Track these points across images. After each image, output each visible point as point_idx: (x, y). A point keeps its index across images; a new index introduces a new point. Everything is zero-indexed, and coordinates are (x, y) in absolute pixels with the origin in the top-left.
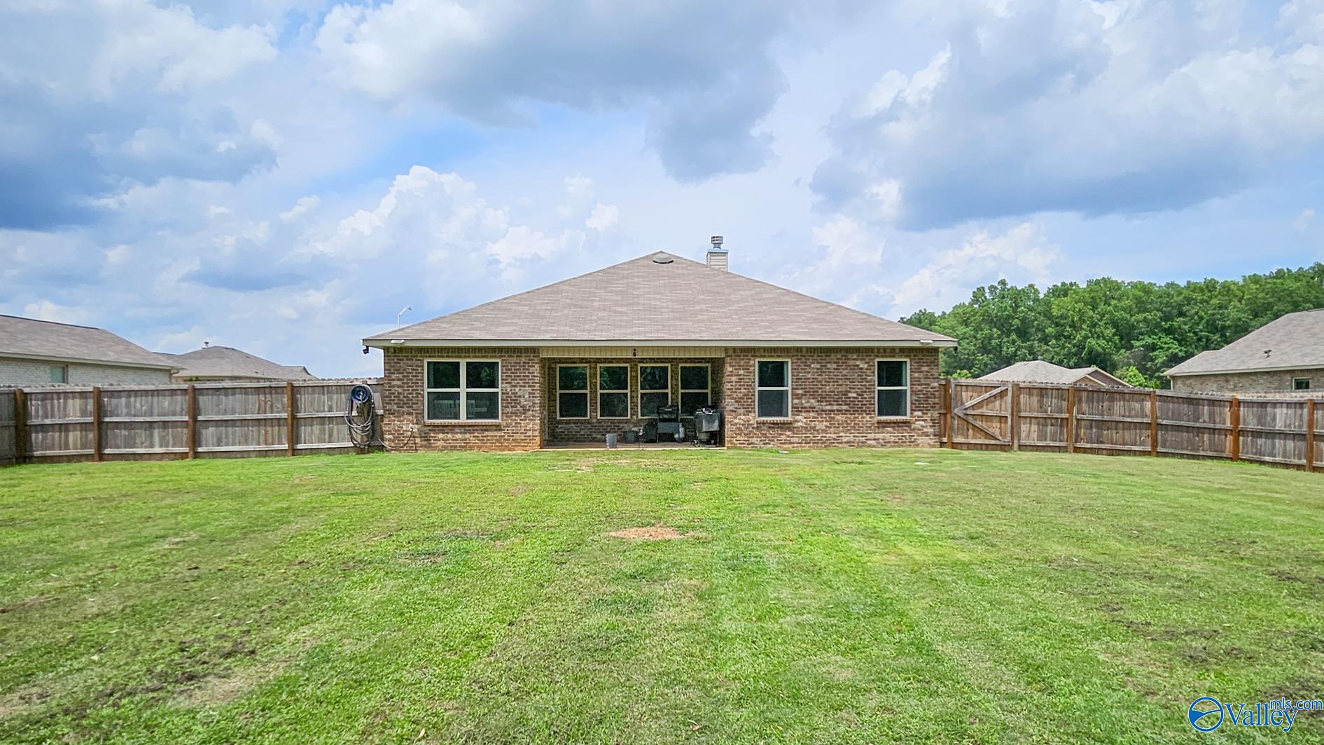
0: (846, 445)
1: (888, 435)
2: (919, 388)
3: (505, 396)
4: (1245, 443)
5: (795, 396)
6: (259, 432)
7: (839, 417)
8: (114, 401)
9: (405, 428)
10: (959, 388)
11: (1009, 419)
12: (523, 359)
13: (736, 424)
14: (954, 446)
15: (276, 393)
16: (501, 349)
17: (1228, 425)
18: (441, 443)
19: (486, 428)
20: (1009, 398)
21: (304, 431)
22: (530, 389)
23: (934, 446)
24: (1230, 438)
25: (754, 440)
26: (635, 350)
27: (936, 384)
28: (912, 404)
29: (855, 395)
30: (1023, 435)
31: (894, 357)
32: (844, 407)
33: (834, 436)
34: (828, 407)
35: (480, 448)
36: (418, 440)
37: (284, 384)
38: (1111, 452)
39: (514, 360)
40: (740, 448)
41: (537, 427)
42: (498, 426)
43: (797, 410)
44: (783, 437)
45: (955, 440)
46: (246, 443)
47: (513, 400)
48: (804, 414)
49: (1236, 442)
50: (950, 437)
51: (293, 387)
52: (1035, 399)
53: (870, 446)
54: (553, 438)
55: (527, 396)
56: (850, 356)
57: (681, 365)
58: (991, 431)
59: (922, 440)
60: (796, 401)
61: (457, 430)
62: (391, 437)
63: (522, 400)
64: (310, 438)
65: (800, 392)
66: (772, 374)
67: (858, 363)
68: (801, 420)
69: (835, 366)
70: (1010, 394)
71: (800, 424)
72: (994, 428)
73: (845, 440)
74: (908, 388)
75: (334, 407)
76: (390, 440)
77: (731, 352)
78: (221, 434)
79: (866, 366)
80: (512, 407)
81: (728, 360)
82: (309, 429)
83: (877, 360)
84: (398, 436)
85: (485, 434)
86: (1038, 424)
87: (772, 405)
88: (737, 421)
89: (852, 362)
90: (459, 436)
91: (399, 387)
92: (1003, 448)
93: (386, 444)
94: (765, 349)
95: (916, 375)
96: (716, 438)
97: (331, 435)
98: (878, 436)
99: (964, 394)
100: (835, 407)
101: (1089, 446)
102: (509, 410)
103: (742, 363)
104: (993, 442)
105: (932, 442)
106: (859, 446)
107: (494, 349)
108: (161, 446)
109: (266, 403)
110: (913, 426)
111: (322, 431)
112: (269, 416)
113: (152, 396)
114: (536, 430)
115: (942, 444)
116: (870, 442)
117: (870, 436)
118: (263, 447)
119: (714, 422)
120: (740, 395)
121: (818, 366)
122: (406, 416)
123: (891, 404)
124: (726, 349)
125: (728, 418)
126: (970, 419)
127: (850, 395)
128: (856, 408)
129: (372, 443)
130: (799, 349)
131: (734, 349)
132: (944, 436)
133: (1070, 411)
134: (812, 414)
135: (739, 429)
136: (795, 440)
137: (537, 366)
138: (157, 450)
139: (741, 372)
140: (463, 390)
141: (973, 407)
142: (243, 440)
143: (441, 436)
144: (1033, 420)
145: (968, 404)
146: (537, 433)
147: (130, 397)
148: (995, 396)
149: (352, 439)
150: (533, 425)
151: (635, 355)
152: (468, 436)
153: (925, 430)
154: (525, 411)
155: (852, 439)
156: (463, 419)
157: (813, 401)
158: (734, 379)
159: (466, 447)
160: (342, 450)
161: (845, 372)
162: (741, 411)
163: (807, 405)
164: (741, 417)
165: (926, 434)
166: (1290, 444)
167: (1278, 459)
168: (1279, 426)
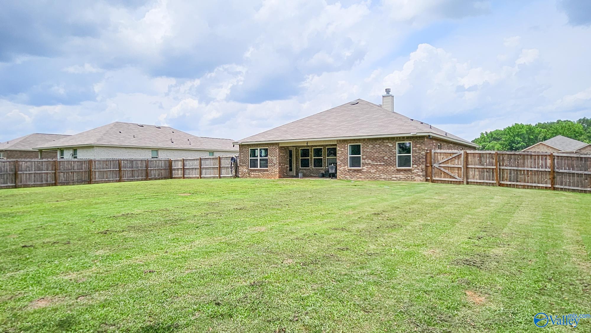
0: (383, 180)
1: (401, 175)
2: (416, 154)
3: (270, 160)
5: (363, 159)
6: (213, 171)
7: (380, 168)
8: (186, 162)
9: (244, 171)
10: (436, 154)
11: (462, 169)
12: (274, 147)
13: (340, 170)
14: (433, 181)
15: (216, 160)
16: (268, 144)
18: (253, 175)
19: (264, 171)
20: (462, 159)
21: (222, 171)
22: (276, 158)
23: (422, 181)
25: (347, 177)
27: (424, 153)
28: (413, 162)
29: (387, 158)
30: (471, 177)
31: (404, 141)
32: (382, 163)
33: (378, 175)
34: (376, 163)
35: (262, 177)
36: (247, 174)
37: (218, 157)
39: (271, 147)
40: (342, 180)
41: (278, 171)
42: (267, 170)
43: (364, 165)
44: (358, 176)
45: (434, 178)
46: (211, 175)
47: (272, 161)
48: (366, 166)
50: (431, 177)
51: (220, 158)
52: (477, 159)
53: (394, 180)
55: (275, 160)
56: (385, 141)
57: (327, 147)
58: (452, 175)
59: (417, 178)
60: (363, 161)
61: (257, 171)
64: (223, 173)
65: (364, 157)
66: (356, 150)
67: (388, 144)
68: (365, 168)
69: (379, 146)
70: (462, 156)
71: (364, 170)
72: (455, 173)
73: (383, 177)
74: (411, 155)
75: (228, 164)
76: (240, 174)
77: (339, 142)
78: (206, 172)
79: (391, 145)
80: (271, 164)
81: (340, 145)
83: (397, 142)
84: (243, 173)
85: (264, 173)
86: (479, 171)
87: (355, 162)
88: (341, 169)
89: (385, 144)
90: (257, 173)
91: (243, 157)
92: (460, 183)
93: (239, 176)
94: (351, 140)
95: (414, 149)
96: (333, 176)
97: (227, 172)
98: (397, 176)
99: (439, 157)
100: (379, 163)
101: (509, 183)
103: (343, 146)
104: (455, 180)
105: (422, 179)
106: (389, 180)
107: (266, 144)
109: (214, 163)
110: (413, 172)
112: (215, 166)
113: (193, 161)
114: (277, 172)
115: (427, 180)
116: (393, 178)
117: (394, 176)
118: (214, 176)
119: (333, 169)
120: (342, 159)
121: (372, 146)
122: (244, 167)
123: (405, 162)
124: (337, 140)
125: (338, 168)
126: (442, 169)
127: (385, 158)
128: (388, 164)
129: (236, 175)
130: (364, 139)
131: (340, 140)
132: (428, 177)
133: (496, 165)
134: (369, 166)
135: (343, 172)
136: (363, 177)
137: (278, 149)
138: (194, 176)
139: (342, 149)
140: (259, 158)
141: (443, 163)
143: (253, 173)
144: (476, 170)
145: (441, 162)
146: (278, 173)
147: (189, 161)
148: (455, 157)
149: (232, 173)
152: (259, 173)
153: (418, 173)
154: (275, 165)
155: (385, 177)
156: (258, 168)
157: (370, 161)
158: (340, 152)
159: (259, 177)
160: (230, 177)
161: (383, 148)
162: (342, 165)
163: (368, 162)
164: (343, 168)
165: (419, 176)
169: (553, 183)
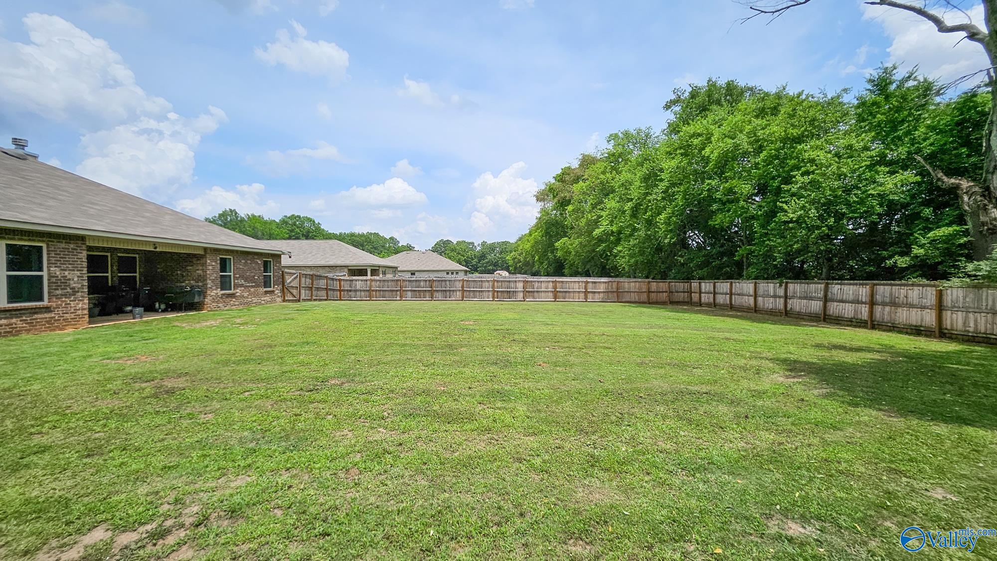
1: (268, 298)
2: (275, 274)
3: (54, 279)
4: (344, 294)
5: (235, 278)
7: (252, 290)
10: (285, 273)
11: (299, 288)
12: (72, 246)
13: (212, 296)
14: (286, 301)
16: (50, 235)
17: (338, 288)
19: (36, 311)
20: (298, 279)
22: (79, 273)
23: (281, 302)
24: (339, 293)
25: (220, 305)
26: (155, 245)
28: (274, 282)
29: (256, 278)
30: (302, 295)
31: (268, 258)
32: (254, 284)
33: (250, 300)
34: (248, 284)
38: (320, 300)
39: (64, 245)
40: (214, 311)
41: (85, 307)
42: (47, 308)
43: (237, 286)
44: (232, 302)
45: (286, 299)
47: (63, 283)
48: (239, 288)
49: (341, 294)
50: (284, 298)
52: (304, 279)
53: (263, 304)
55: (75, 279)
56: (254, 256)
58: (295, 294)
59: (278, 300)
60: (236, 281)
63: (72, 282)
65: (238, 276)
67: (258, 261)
68: (238, 292)
69: (250, 261)
70: (298, 277)
71: (238, 294)
72: (295, 292)
73: (254, 301)
74: (272, 274)
77: (209, 251)
79: (261, 263)
80: (62, 289)
81: (208, 255)
83: (263, 259)
85: (36, 316)
86: (305, 290)
87: (225, 283)
88: (212, 294)
89: (256, 260)
92: (296, 301)
95: (274, 268)
98: (265, 298)
99: (287, 276)
100: (251, 284)
101: (315, 298)
102: (59, 292)
103: (214, 258)
104: (295, 299)
105: (280, 300)
106: (257, 305)
107: (42, 234)
110: (274, 293)
114: (83, 309)
115: (283, 301)
116: (262, 302)
117: (262, 299)
120: (213, 278)
121: (244, 261)
123: (267, 282)
124: (206, 249)
125: (207, 292)
126: (289, 288)
128: (257, 285)
130: (237, 251)
131: (211, 249)
133: (312, 284)
134: (242, 288)
135: (213, 299)
136: (237, 303)
137: (84, 253)
139: (214, 264)
141: (289, 283)
144: (304, 288)
145: (288, 281)
146: (86, 312)
148: (295, 278)
150: (81, 303)
151: (156, 248)
153: (278, 294)
154: (75, 292)
155: (256, 301)
157: (242, 281)
158: (210, 268)
159: (13, 332)
161: (254, 265)
162: (214, 288)
163: (239, 283)
164: (214, 292)
165: (278, 297)
166: (363, 293)
167: (358, 299)
168: (358, 288)
169: (327, 297)
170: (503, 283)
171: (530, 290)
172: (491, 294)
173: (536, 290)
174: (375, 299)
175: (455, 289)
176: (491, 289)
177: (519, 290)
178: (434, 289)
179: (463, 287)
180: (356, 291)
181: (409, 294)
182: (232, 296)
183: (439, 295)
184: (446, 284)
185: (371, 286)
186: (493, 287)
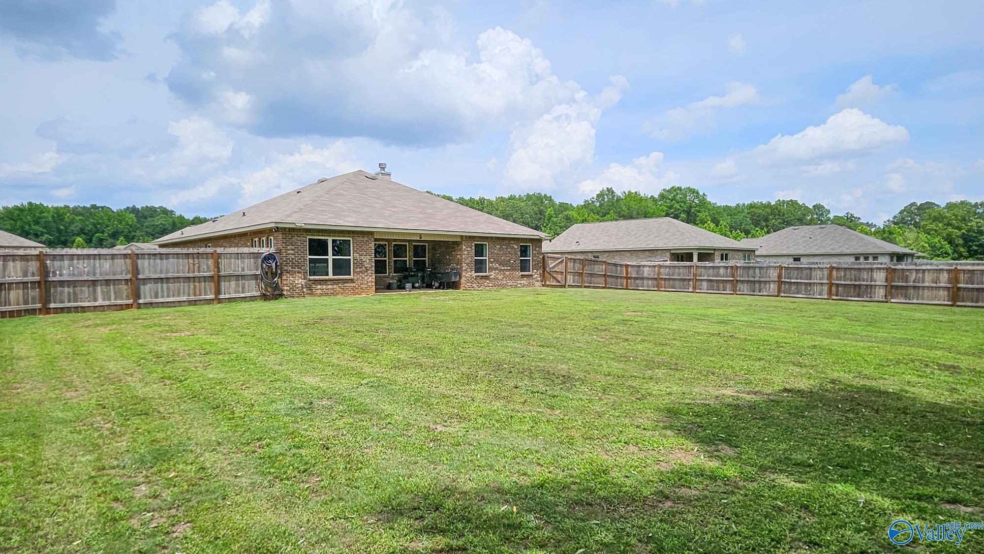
0: (509, 287)
1: (524, 281)
2: (535, 258)
3: (355, 261)
4: (631, 283)
5: (490, 262)
6: (189, 286)
7: (507, 273)
8: (57, 264)
9: (296, 282)
10: (548, 259)
11: (564, 273)
12: (366, 239)
13: (467, 277)
14: (547, 286)
15: (203, 258)
16: (353, 232)
17: (625, 275)
18: (319, 292)
19: (346, 281)
20: (564, 263)
21: (224, 285)
22: (369, 257)
23: (540, 287)
24: (625, 280)
25: (474, 285)
26: (416, 235)
27: (541, 257)
28: (532, 266)
29: (512, 262)
30: (568, 280)
31: (526, 243)
32: (509, 268)
33: (506, 282)
34: (503, 268)
35: (342, 293)
36: (305, 290)
37: (210, 251)
38: (595, 287)
39: (361, 239)
40: (468, 290)
41: (374, 280)
42: (352, 280)
43: (491, 269)
44: (486, 284)
45: (548, 283)
46: (179, 295)
47: (359, 264)
48: (493, 272)
49: (627, 282)
50: (545, 283)
51: (215, 254)
52: (572, 264)
53: (519, 287)
54: (383, 286)
55: (368, 261)
56: (511, 242)
58: (560, 279)
59: (536, 284)
60: (490, 265)
61: (329, 283)
62: (288, 288)
63: (365, 263)
64: (229, 289)
65: (492, 260)
66: (479, 250)
67: (514, 246)
68: (493, 274)
69: (505, 247)
70: (564, 261)
71: (492, 276)
72: (559, 277)
73: (509, 284)
74: (531, 258)
75: (246, 268)
76: (287, 290)
77: (464, 238)
78: (158, 289)
79: (517, 247)
80: (360, 268)
81: (463, 243)
82: (227, 284)
83: (520, 244)
84: (293, 287)
85: (346, 285)
86: (573, 275)
87: (479, 266)
89: (511, 245)
90: (330, 287)
91: (292, 254)
92: (561, 286)
93: (285, 293)
94: (478, 237)
95: (534, 252)
97: (243, 288)
98: (522, 282)
99: (549, 261)
100: (506, 268)
101: (587, 285)
102: (358, 270)
103: (469, 244)
104: (559, 284)
105: (540, 284)
106: (515, 288)
107: (349, 232)
108: (104, 300)
109: (194, 265)
110: (533, 277)
111: (238, 285)
112: (197, 274)
113: (94, 259)
114: (372, 282)
115: (543, 286)
116: (519, 285)
117: (519, 282)
118: (192, 298)
120: (468, 261)
121: (499, 247)
122: (297, 274)
123: (524, 266)
124: (462, 236)
125: (463, 274)
126: (551, 273)
128: (513, 268)
129: (274, 293)
130: (492, 238)
131: (466, 236)
132: (543, 282)
133: (583, 270)
134: (497, 271)
135: (468, 279)
136: (490, 285)
137: (373, 243)
139: (469, 249)
140: (330, 257)
141: (552, 268)
142: (176, 293)
143: (319, 287)
144: (571, 274)
145: (551, 266)
146: (374, 284)
147: (73, 260)
148: (560, 263)
150: (370, 278)
151: (421, 238)
152: (335, 286)
153: (537, 279)
154: (367, 270)
155: (512, 284)
156: (331, 276)
157: (497, 265)
158: (466, 252)
159: (335, 294)
160: (253, 298)
161: (509, 250)
162: (469, 270)
163: (495, 267)
164: (468, 274)
165: (538, 281)
166: (650, 282)
167: (645, 288)
168: (645, 275)
169: (606, 284)
170: (848, 273)
171: (900, 284)
172: (825, 288)
173: (911, 284)
174: (663, 289)
175: (768, 279)
176: (825, 281)
177: (878, 283)
178: (738, 279)
179: (780, 276)
180: (643, 279)
181: (705, 284)
182: (486, 278)
183: (745, 288)
184: (754, 273)
185: (659, 274)
186: (830, 277)
